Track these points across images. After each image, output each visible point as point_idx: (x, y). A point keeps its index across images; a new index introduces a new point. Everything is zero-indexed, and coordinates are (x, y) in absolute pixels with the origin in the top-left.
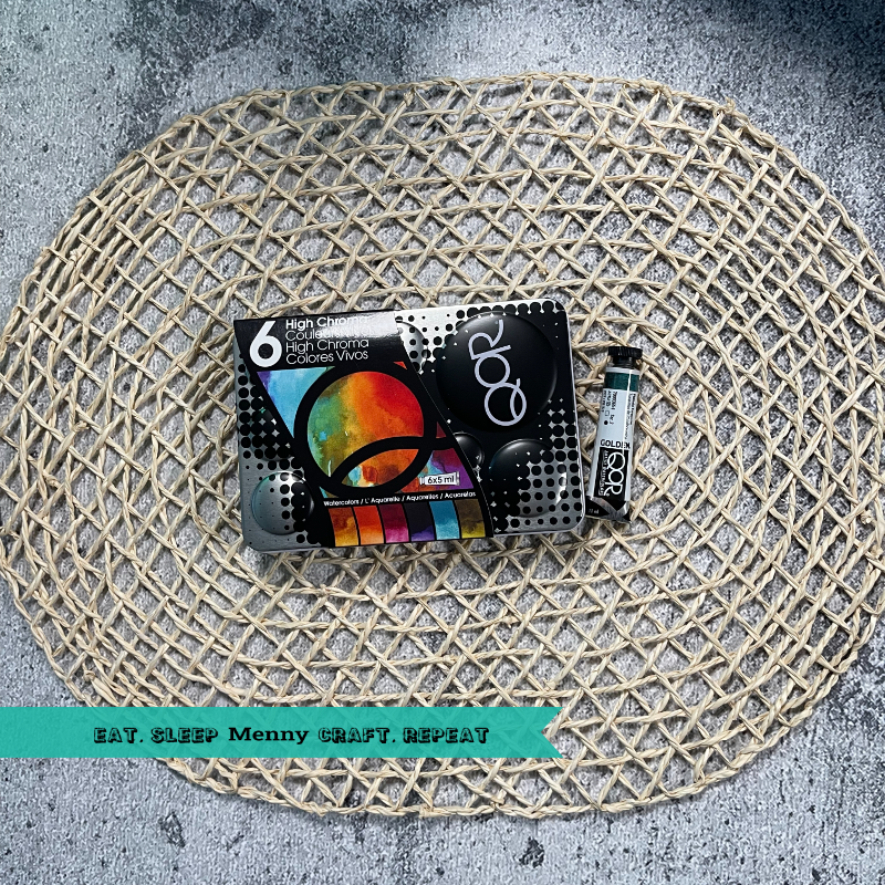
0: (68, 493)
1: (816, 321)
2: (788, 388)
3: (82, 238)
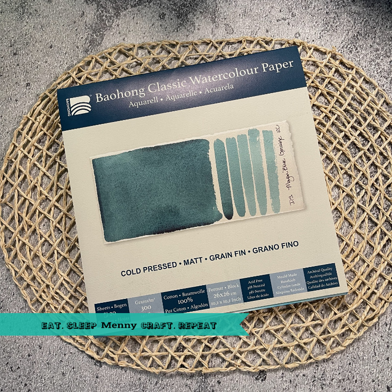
0: (37, 228)
3: (42, 111)
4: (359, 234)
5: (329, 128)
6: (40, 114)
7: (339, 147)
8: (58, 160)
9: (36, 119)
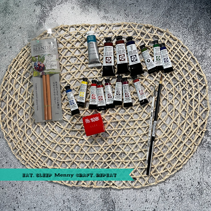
0: (17, 113)
1: (186, 79)
2: (179, 94)
4: (175, 124)
6: (21, 58)
7: (167, 79)
8: (29, 80)
9: (19, 60)
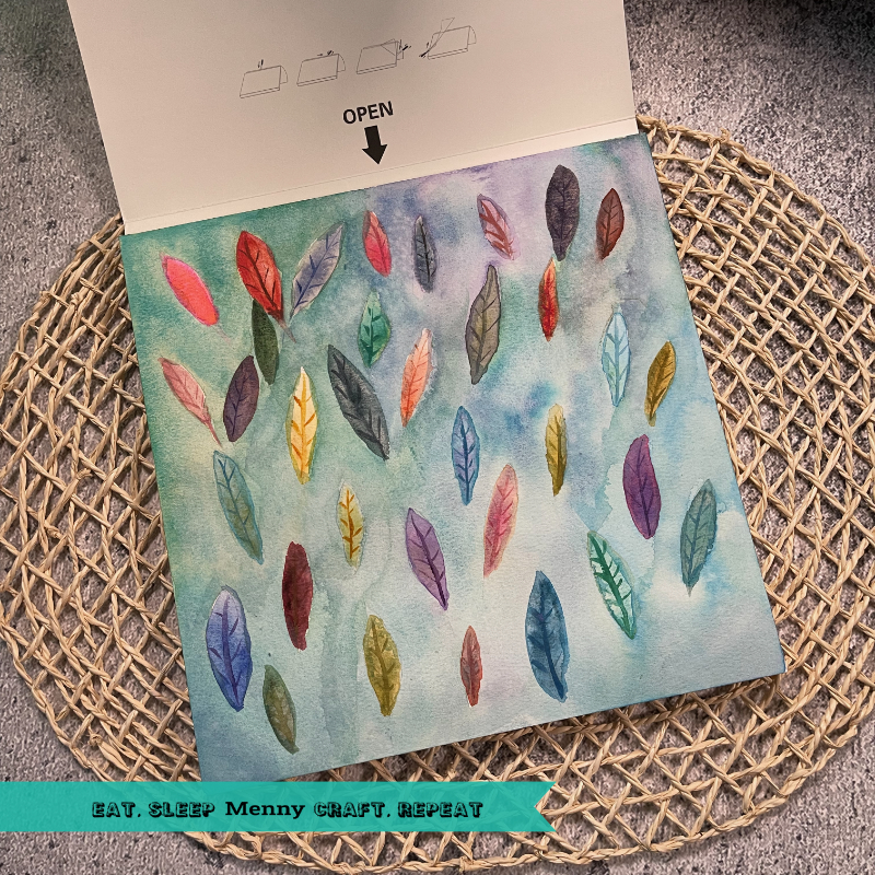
0: (72, 544)
3: (84, 281)
4: (803, 536)
5: (724, 304)
6: (78, 287)
7: (747, 344)
8: (119, 389)
9: (69, 300)
